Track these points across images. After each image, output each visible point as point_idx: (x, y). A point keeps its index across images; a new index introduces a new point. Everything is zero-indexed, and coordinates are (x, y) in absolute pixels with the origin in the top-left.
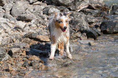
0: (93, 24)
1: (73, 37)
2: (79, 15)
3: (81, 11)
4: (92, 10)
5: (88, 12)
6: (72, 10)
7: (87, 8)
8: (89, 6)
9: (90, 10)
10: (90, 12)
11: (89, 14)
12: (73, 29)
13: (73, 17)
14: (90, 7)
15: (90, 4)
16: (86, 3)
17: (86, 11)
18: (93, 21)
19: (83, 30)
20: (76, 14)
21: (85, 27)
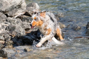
0: (30, 30)
1: (9, 43)
2: (16, 22)
3: (18, 17)
4: (28, 17)
5: (25, 19)
6: (9, 16)
7: (24, 15)
8: (26, 12)
9: (27, 16)
10: (27, 19)
11: (26, 20)
12: (10, 35)
13: (10, 23)
14: (26, 14)
15: (27, 11)
16: (23, 10)
17: (22, 18)
18: (29, 28)
19: (20, 36)
20: (13, 20)
21: (21, 33)
